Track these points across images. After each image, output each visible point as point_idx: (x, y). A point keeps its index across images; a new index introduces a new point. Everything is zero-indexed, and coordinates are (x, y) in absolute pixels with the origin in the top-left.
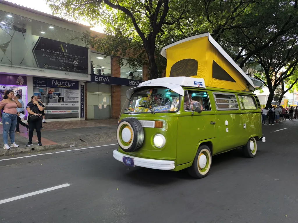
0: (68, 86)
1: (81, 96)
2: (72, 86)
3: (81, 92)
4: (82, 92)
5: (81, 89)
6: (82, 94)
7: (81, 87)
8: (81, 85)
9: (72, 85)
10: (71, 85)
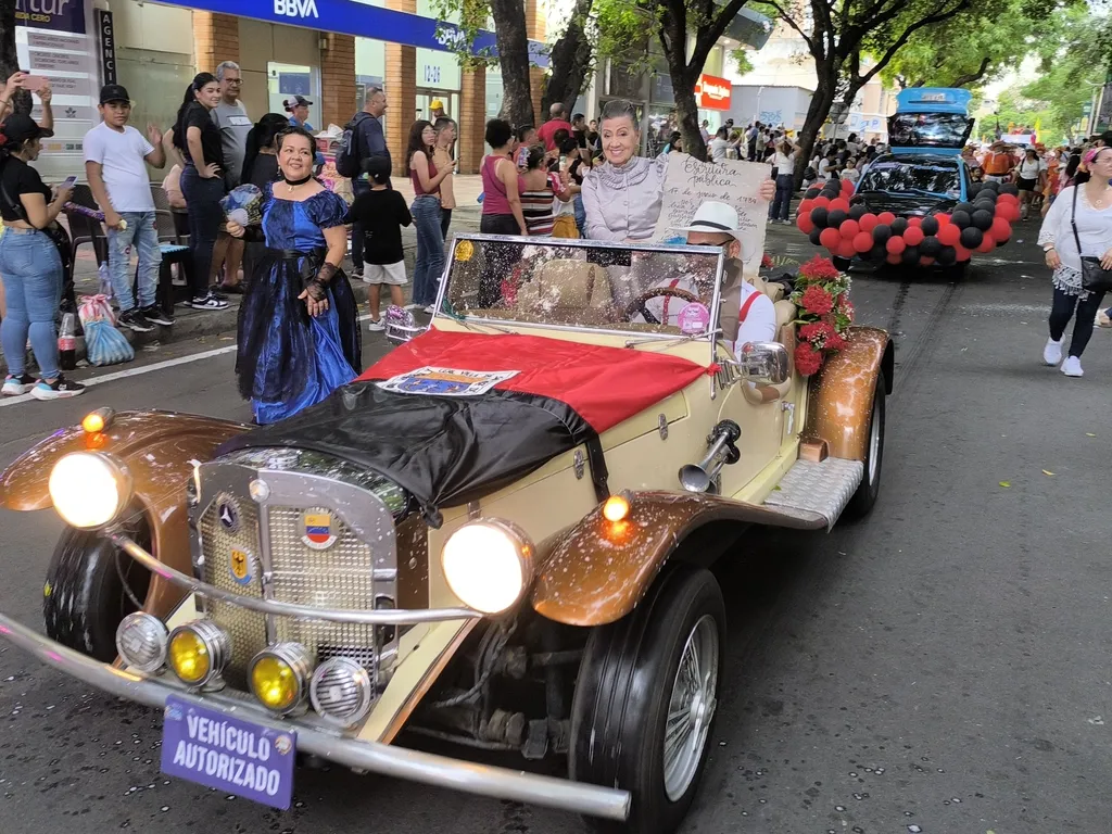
0: (41, 12)
1: (107, 71)
2: (60, 13)
3: (105, 47)
4: (109, 49)
5: (104, 36)
6: (109, 59)
7: (104, 24)
8: (104, 13)
9: (57, 11)
10: (53, 11)
